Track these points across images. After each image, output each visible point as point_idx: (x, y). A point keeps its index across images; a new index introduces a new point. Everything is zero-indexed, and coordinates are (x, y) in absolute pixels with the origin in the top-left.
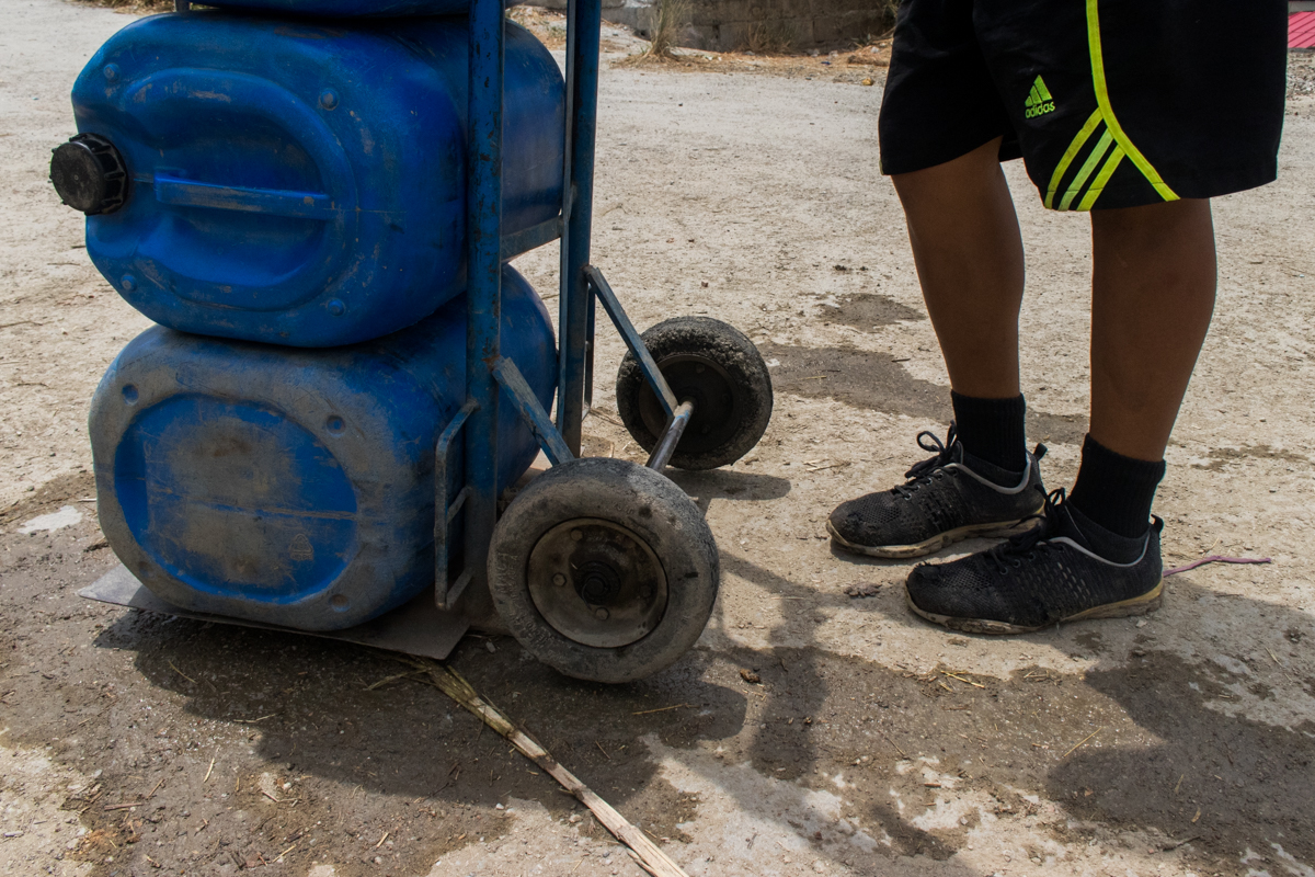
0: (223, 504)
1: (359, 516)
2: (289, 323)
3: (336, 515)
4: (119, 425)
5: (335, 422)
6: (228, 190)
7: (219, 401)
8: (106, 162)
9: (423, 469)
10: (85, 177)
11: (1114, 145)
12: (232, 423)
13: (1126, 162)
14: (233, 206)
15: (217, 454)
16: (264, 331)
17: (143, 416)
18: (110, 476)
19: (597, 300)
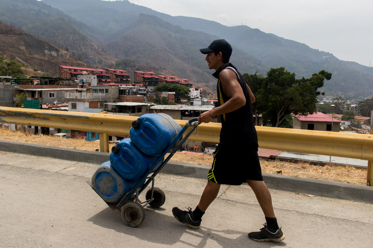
0: (105, 184)
1: (116, 194)
2: (122, 174)
3: (114, 192)
4: (101, 171)
5: (120, 185)
6: (126, 162)
7: (112, 176)
8: (117, 150)
9: (125, 194)
10: (115, 150)
11: (213, 176)
12: (111, 178)
13: (213, 178)
14: (125, 163)
15: (108, 180)
16: (120, 173)
17: (104, 172)
18: (97, 174)
19: (152, 181)
